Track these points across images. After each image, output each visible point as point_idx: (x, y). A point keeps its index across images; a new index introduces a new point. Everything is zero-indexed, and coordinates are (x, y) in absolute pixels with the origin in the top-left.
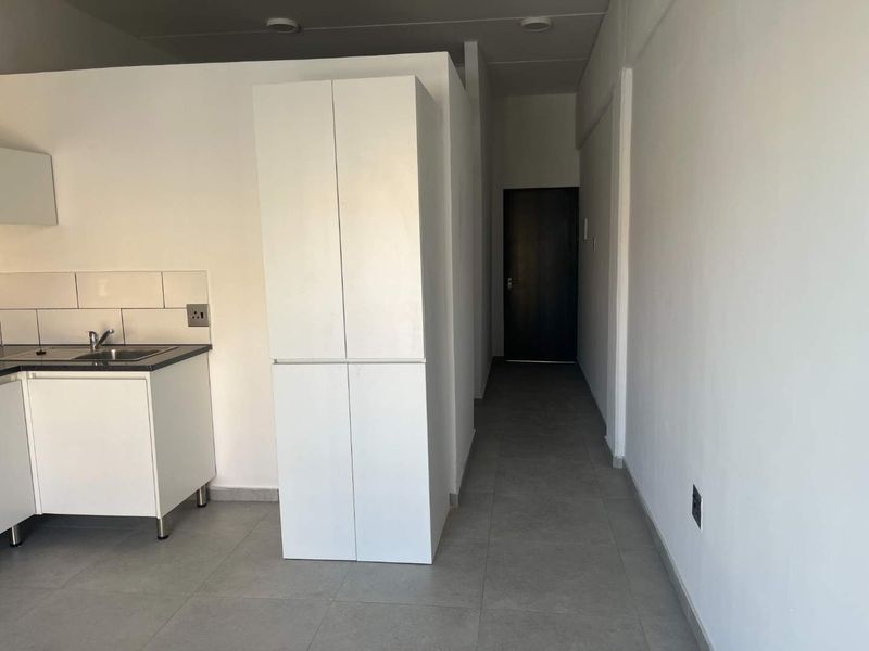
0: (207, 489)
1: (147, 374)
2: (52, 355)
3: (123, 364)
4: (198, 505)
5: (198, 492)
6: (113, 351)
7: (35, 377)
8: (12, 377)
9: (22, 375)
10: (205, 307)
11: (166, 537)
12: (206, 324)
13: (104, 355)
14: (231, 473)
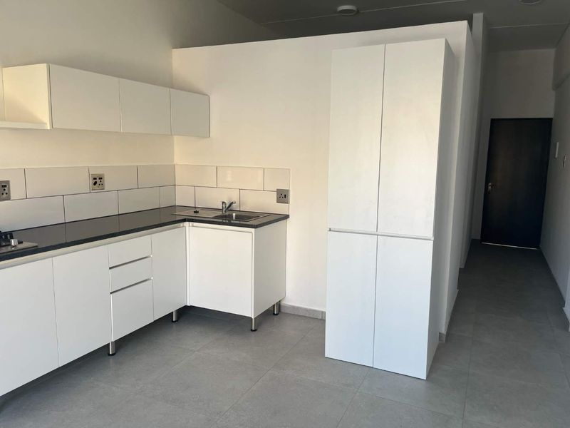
0: (279, 304)
1: (253, 230)
2: (202, 214)
3: (239, 222)
4: (273, 313)
5: (274, 305)
6: (234, 214)
7: (193, 226)
8: (181, 224)
9: (186, 224)
10: (288, 191)
11: (255, 330)
12: (287, 202)
13: (229, 217)
14: (294, 297)
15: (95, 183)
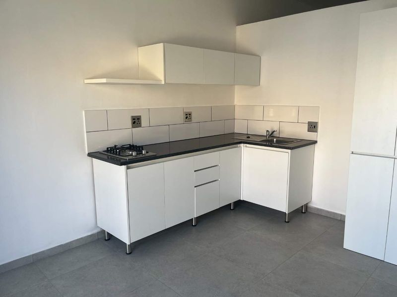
0: (306, 206)
1: (289, 151)
2: (252, 139)
3: (278, 145)
4: (302, 212)
5: (302, 206)
6: (275, 139)
7: (246, 147)
8: (239, 145)
9: (242, 145)
10: (317, 123)
11: (288, 222)
12: (316, 131)
13: (272, 141)
14: (319, 200)
15: (187, 118)
